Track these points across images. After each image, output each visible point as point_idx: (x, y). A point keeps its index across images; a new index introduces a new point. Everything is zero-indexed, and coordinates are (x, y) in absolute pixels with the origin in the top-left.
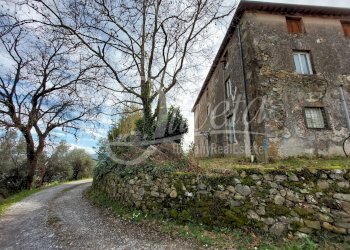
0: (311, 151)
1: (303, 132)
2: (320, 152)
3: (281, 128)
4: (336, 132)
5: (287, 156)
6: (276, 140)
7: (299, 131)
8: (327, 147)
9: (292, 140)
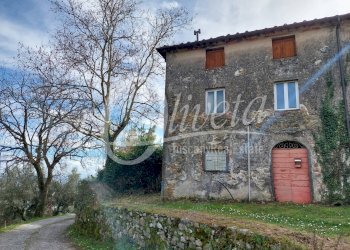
0: (203, 194)
1: (199, 174)
2: (211, 195)
3: (179, 171)
4: (233, 175)
5: (180, 196)
6: (173, 182)
7: (196, 174)
8: (220, 189)
9: (187, 183)
